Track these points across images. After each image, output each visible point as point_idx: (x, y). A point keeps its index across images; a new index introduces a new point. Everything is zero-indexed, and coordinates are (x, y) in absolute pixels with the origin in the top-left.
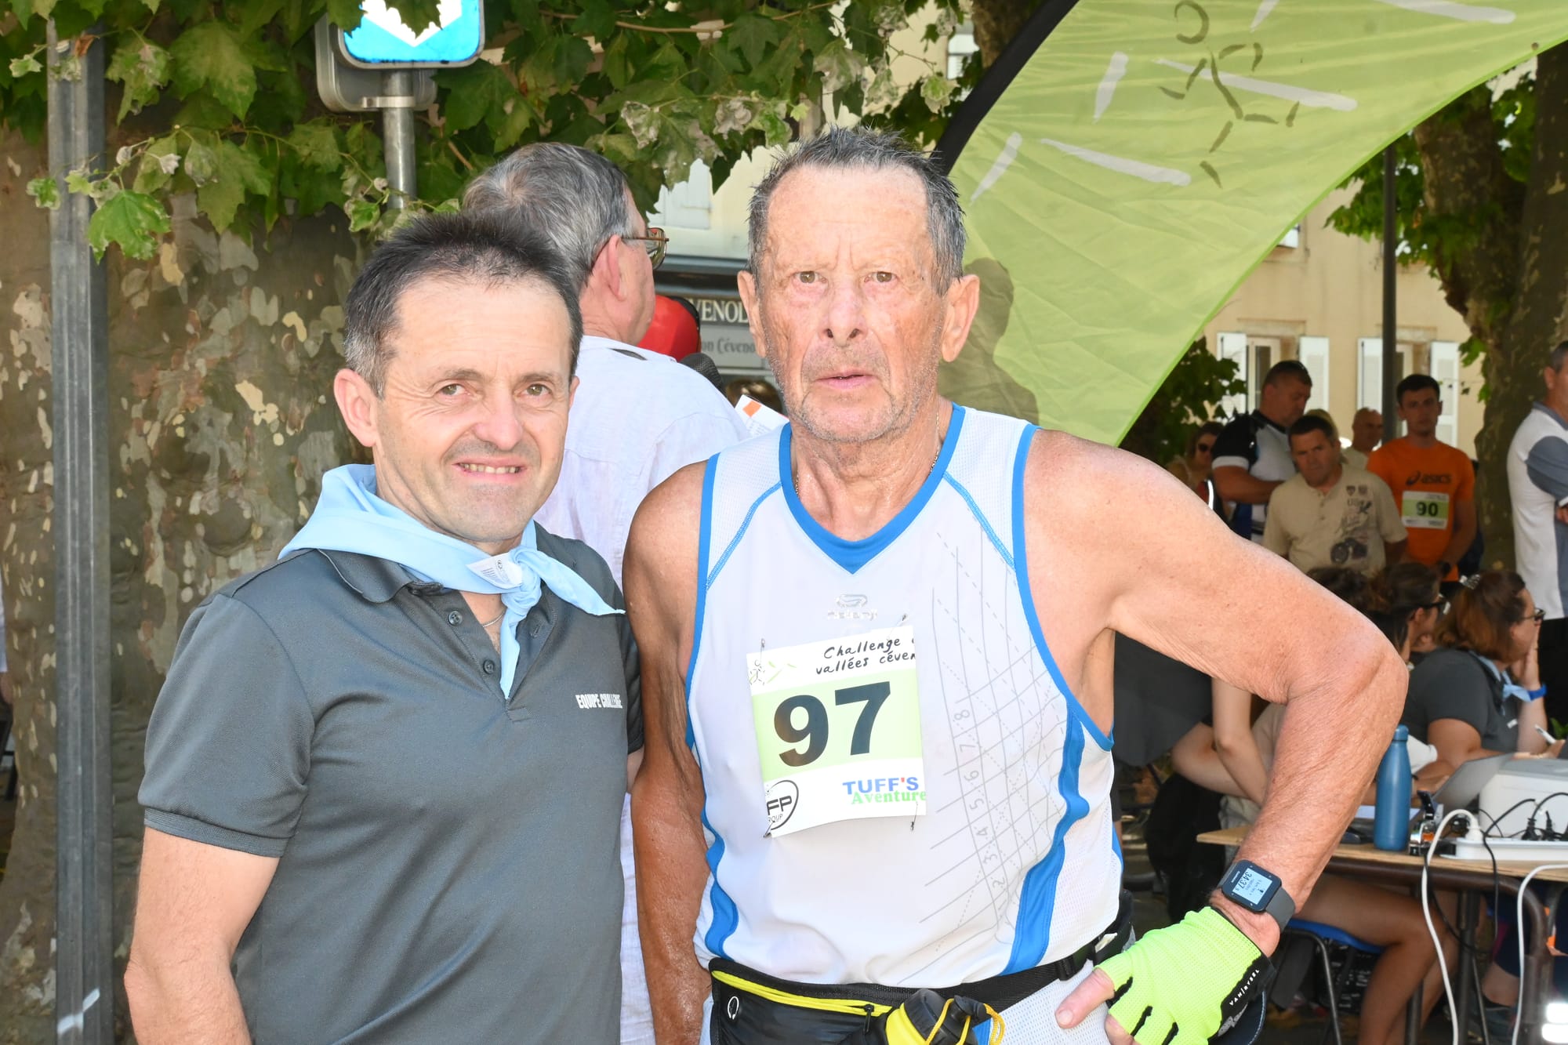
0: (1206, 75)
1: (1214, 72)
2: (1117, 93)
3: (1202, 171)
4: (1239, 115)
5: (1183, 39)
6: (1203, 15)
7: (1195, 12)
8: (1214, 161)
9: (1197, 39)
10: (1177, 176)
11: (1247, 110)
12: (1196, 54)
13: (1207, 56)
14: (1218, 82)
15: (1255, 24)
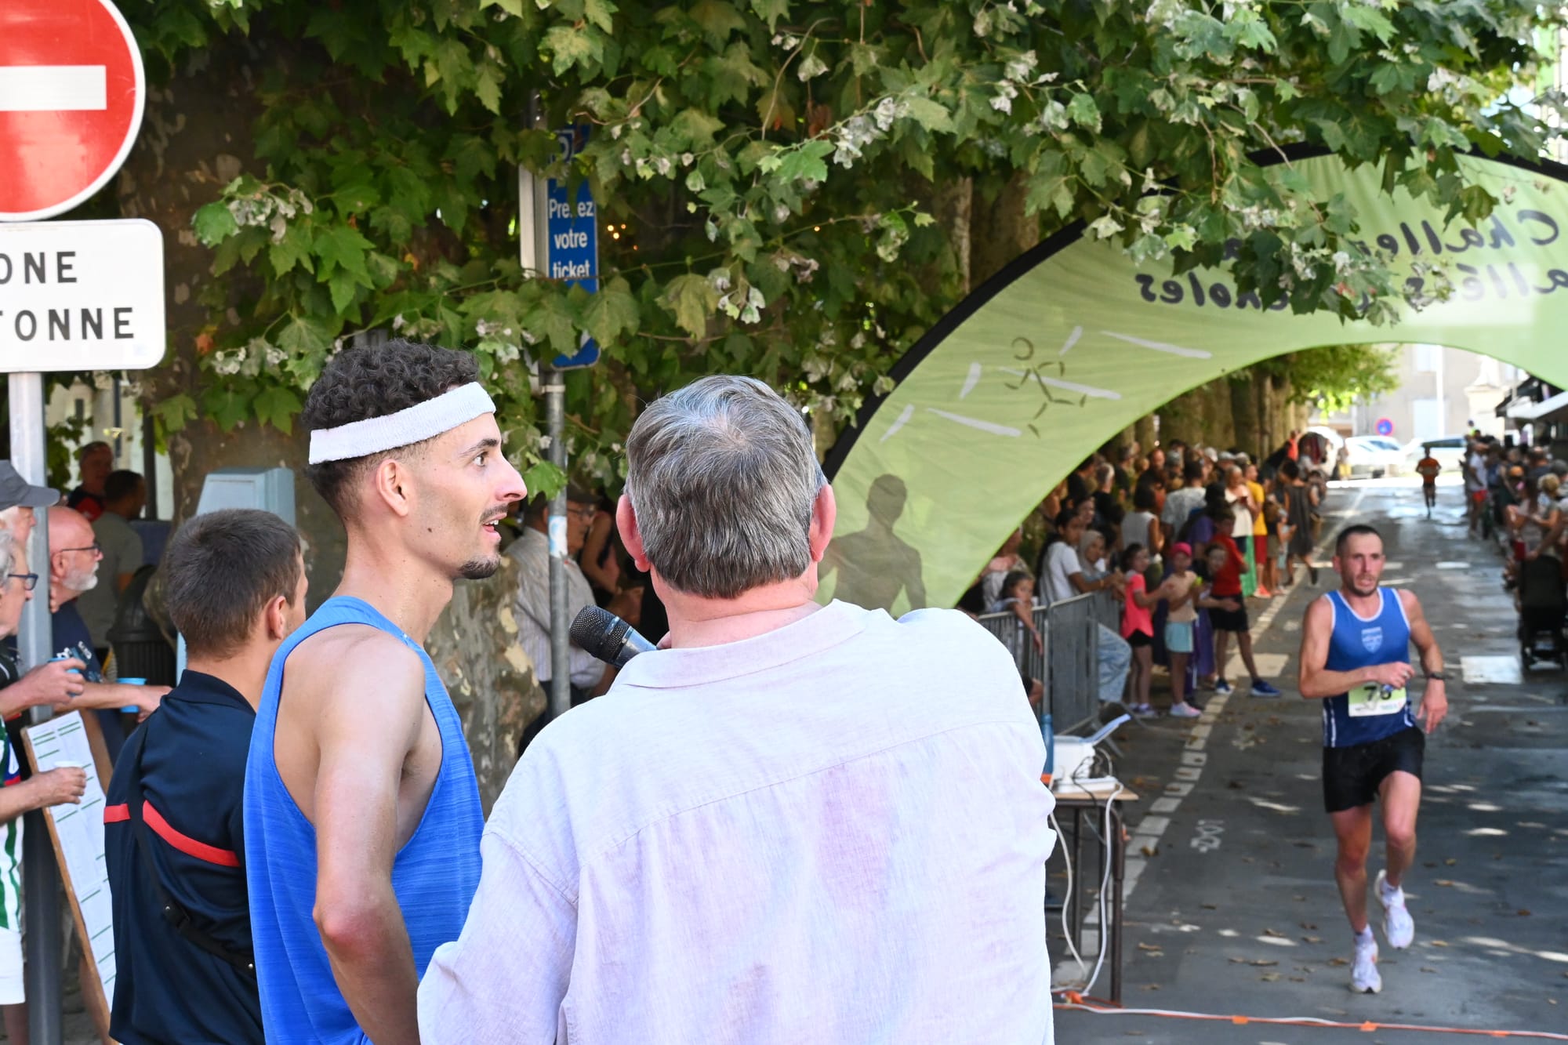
0: (1032, 377)
1: (1038, 376)
2: (978, 385)
3: (1030, 430)
4: (1050, 399)
5: (1018, 358)
6: (1031, 345)
7: (1025, 344)
8: (1037, 423)
9: (1027, 358)
10: (1013, 432)
11: (1055, 396)
12: (1024, 365)
13: (1030, 367)
14: (1040, 382)
15: (1062, 352)
